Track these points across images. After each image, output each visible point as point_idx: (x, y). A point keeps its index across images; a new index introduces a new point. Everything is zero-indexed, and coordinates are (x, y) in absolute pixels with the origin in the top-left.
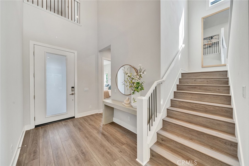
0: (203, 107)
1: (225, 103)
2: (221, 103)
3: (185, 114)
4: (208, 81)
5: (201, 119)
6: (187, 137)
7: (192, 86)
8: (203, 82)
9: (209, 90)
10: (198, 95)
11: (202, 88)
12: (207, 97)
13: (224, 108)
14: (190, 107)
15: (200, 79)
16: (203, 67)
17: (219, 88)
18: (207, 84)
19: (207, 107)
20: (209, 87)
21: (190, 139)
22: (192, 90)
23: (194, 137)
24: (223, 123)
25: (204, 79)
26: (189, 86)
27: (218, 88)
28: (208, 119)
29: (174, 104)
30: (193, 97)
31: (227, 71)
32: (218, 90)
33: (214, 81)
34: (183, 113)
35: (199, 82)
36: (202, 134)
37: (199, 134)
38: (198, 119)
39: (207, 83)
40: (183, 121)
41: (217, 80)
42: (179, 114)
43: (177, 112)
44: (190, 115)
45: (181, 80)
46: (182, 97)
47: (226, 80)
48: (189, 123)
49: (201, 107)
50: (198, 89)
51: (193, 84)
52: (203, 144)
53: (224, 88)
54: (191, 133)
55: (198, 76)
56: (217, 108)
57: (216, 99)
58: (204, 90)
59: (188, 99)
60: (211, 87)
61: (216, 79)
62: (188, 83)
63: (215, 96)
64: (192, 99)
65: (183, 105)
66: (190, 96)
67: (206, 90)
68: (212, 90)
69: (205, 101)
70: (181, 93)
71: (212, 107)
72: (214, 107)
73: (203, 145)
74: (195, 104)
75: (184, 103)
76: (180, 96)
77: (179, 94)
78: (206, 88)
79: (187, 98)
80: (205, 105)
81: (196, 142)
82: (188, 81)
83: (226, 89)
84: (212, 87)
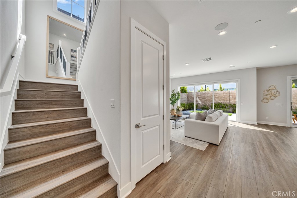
0: (67, 125)
1: (83, 115)
2: (80, 116)
3: (46, 143)
4: (63, 95)
5: (69, 140)
6: (59, 172)
7: (45, 101)
8: (57, 95)
9: (66, 105)
10: (57, 112)
11: (59, 103)
12: (67, 112)
13: (85, 120)
14: (51, 130)
15: (54, 92)
16: (47, 77)
17: (76, 102)
18: (63, 98)
19: (71, 123)
20: (67, 102)
21: (63, 172)
22: (44, 107)
23: (67, 166)
24: (89, 134)
25: (58, 92)
26: (40, 102)
27: (74, 102)
28: (77, 136)
29: (19, 134)
30: (50, 116)
31: (77, 86)
32: (75, 104)
33: (69, 95)
34: (44, 143)
35: (53, 95)
36: (76, 156)
37: (73, 157)
38: (66, 141)
39: (62, 96)
40: (45, 154)
41: (72, 94)
42: (37, 147)
43: (33, 146)
44: (55, 141)
45: (21, 92)
46: (30, 120)
47: (79, 94)
48: (56, 152)
49: (64, 126)
50: (54, 104)
51: (43, 98)
52: (78, 165)
53: (79, 102)
54: (64, 163)
55: (48, 87)
56: (80, 122)
57: (76, 114)
58: (62, 105)
59: (43, 120)
60: (68, 101)
61: (70, 93)
62: (35, 98)
63: (75, 111)
64: (49, 119)
65: (38, 131)
66: (46, 116)
67: (64, 105)
68: (69, 104)
69: (66, 117)
70: (29, 114)
71: (77, 122)
72: (77, 121)
73: (80, 166)
74: (57, 124)
75: (40, 127)
76: (27, 119)
77: (23, 115)
78: (64, 103)
79: (41, 119)
80: (69, 122)
81: (72, 170)
82: (35, 94)
83: (81, 102)
84: (70, 101)
